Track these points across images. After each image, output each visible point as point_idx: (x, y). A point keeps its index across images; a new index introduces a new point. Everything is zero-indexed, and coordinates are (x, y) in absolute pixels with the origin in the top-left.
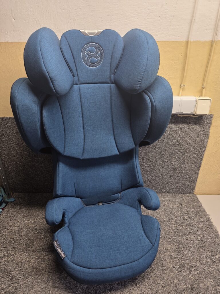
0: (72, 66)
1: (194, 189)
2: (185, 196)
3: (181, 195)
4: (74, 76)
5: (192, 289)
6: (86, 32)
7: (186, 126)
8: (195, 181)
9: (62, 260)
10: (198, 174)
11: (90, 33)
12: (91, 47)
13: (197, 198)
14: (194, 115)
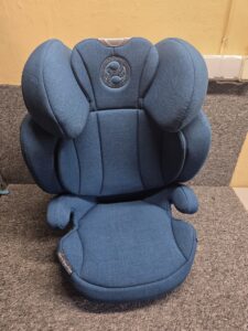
0: (88, 89)
1: (229, 181)
2: (218, 190)
3: (213, 188)
4: (90, 101)
5: (228, 297)
6: (106, 40)
7: (226, 97)
8: (232, 170)
9: (70, 276)
10: (236, 161)
11: (112, 42)
12: (114, 63)
13: (233, 192)
14: (237, 81)
